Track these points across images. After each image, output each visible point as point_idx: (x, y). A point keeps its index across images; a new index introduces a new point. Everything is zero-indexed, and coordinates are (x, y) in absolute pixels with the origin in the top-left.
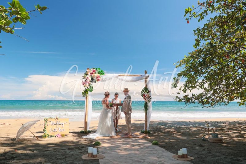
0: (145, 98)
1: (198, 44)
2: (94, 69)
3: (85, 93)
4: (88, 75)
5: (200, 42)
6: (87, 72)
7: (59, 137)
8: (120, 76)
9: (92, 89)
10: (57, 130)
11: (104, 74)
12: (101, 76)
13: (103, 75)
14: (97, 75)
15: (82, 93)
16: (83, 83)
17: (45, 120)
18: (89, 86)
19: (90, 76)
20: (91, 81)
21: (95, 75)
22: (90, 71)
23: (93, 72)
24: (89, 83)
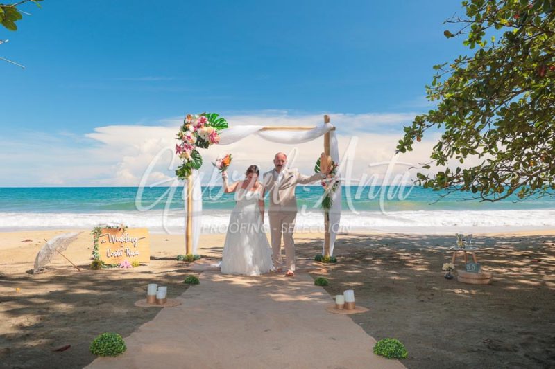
1: (478, 38)
2: (202, 115)
3: (184, 172)
4: (189, 130)
5: (484, 34)
6: (187, 124)
7: (125, 267)
8: (264, 129)
9: (199, 163)
10: (122, 253)
11: (226, 127)
12: (219, 132)
13: (225, 129)
14: (211, 129)
15: (177, 171)
16: (178, 149)
17: (96, 231)
18: (191, 155)
19: (193, 133)
20: (197, 144)
21: (205, 129)
22: (193, 121)
23: (201, 124)
24: (193, 148)
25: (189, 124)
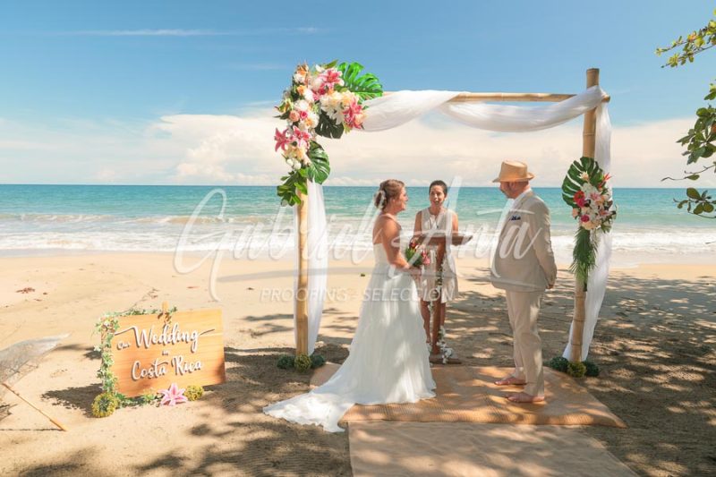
0: (584, 210)
2: (329, 66)
3: (293, 188)
4: (302, 98)
6: (298, 85)
8: (459, 99)
9: (323, 168)
10: (166, 369)
11: (377, 91)
12: (364, 103)
13: (378, 98)
14: (349, 97)
15: (278, 188)
16: (281, 140)
17: (107, 323)
18: (308, 153)
19: (311, 105)
20: (318, 130)
21: (337, 97)
22: (310, 79)
23: (329, 85)
24: (311, 137)
25: (302, 84)
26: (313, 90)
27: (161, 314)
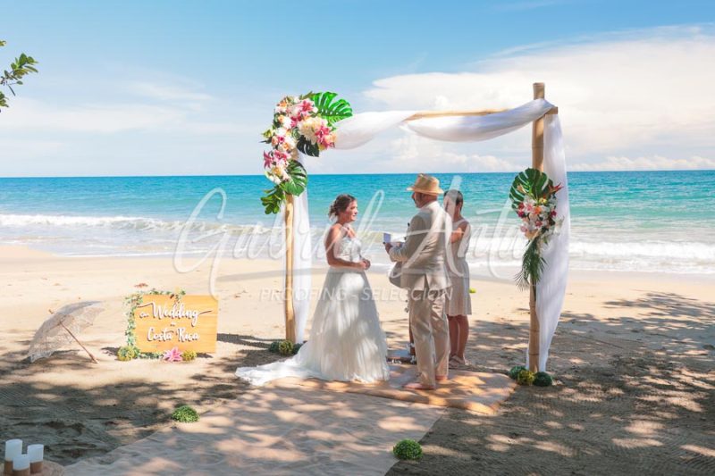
2: (306, 97)
3: (275, 201)
4: (282, 125)
6: (280, 116)
7: (171, 359)
9: (301, 183)
10: (171, 336)
11: (349, 115)
12: (334, 125)
13: (347, 119)
14: (319, 122)
15: (264, 199)
16: (268, 160)
18: (287, 171)
19: (289, 130)
21: (310, 122)
22: (290, 108)
23: (303, 113)
24: (289, 157)
25: (284, 114)
26: (292, 118)
27: (173, 295)
